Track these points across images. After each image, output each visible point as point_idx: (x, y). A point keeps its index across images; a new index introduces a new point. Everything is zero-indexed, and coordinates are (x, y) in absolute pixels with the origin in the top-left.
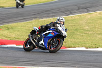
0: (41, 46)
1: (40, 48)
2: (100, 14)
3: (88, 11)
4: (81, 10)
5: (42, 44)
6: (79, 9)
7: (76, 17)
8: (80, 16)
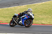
0: (20, 24)
1: (20, 25)
2: (25, 6)
3: (19, 5)
4: (15, 5)
5: (21, 23)
6: (14, 4)
7: (13, 8)
8: (15, 8)
